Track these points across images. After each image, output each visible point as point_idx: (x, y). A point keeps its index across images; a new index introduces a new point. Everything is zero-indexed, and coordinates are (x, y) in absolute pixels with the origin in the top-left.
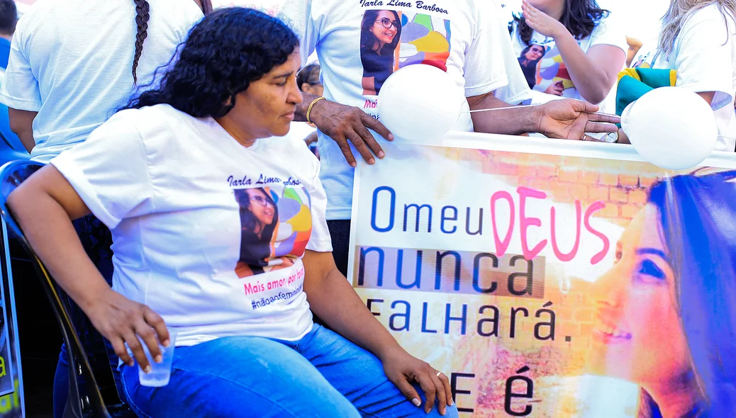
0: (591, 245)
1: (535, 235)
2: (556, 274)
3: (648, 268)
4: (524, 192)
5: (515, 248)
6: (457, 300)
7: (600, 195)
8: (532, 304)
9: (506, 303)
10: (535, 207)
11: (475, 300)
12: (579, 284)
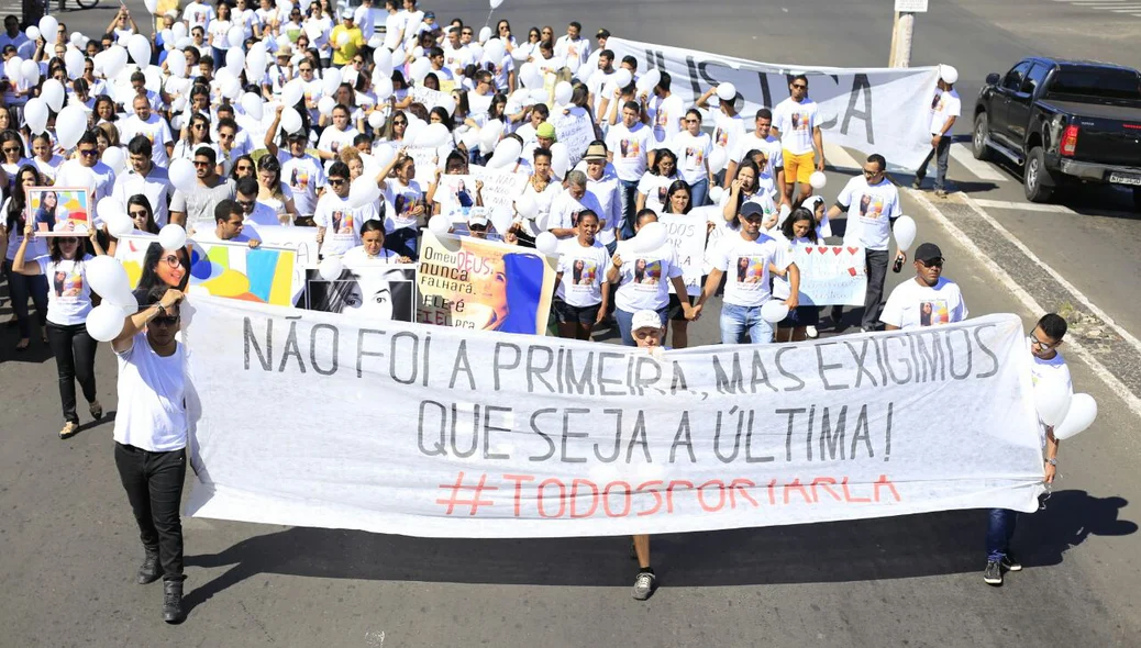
0: (484, 270)
1: (469, 265)
2: (473, 276)
3: (499, 278)
4: (468, 253)
5: (463, 268)
6: (447, 280)
7: (488, 256)
8: (466, 283)
9: (459, 283)
10: (470, 258)
11: (451, 281)
12: (479, 280)
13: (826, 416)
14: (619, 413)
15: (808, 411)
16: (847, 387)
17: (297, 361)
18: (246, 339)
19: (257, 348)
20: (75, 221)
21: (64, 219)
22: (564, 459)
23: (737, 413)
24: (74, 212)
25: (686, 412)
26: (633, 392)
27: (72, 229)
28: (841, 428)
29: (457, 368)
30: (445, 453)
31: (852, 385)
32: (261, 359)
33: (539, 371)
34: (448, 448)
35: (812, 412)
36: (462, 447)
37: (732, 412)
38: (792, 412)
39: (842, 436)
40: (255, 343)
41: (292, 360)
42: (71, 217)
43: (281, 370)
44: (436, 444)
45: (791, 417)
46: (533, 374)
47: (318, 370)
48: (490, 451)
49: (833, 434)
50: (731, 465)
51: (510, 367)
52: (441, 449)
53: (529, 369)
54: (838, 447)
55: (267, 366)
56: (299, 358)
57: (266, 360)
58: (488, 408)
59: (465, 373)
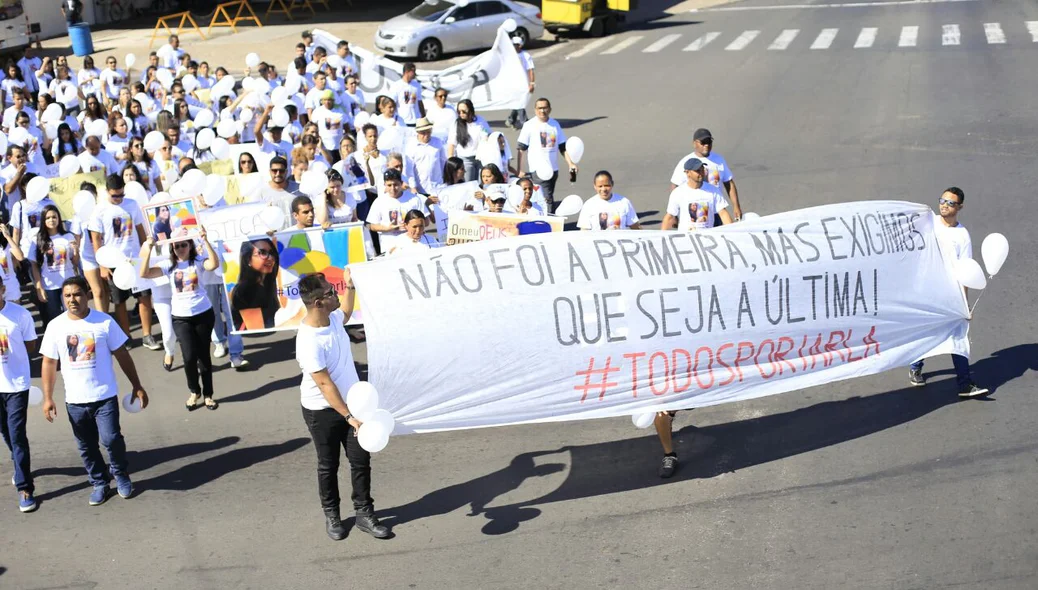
13: (836, 281)
14: (698, 288)
15: (824, 277)
16: (846, 257)
17: (449, 287)
18: (405, 281)
19: (415, 285)
20: (188, 226)
21: (177, 226)
22: (666, 335)
23: (778, 281)
24: (185, 219)
25: (743, 283)
26: (704, 269)
27: (186, 233)
28: (846, 290)
29: (572, 266)
30: (579, 342)
31: (849, 256)
32: (421, 291)
33: (631, 254)
34: (580, 338)
35: (827, 277)
36: (591, 334)
37: (774, 281)
38: (814, 278)
39: (847, 297)
40: (413, 282)
41: (445, 287)
42: (183, 223)
43: (438, 294)
44: (571, 336)
45: (813, 283)
46: (629, 258)
47: (467, 290)
48: (612, 336)
49: (841, 296)
50: (777, 325)
51: (611, 255)
52: (575, 340)
53: (625, 253)
54: (845, 306)
55: (426, 295)
56: (450, 283)
57: (425, 291)
58: (605, 296)
59: (580, 267)
